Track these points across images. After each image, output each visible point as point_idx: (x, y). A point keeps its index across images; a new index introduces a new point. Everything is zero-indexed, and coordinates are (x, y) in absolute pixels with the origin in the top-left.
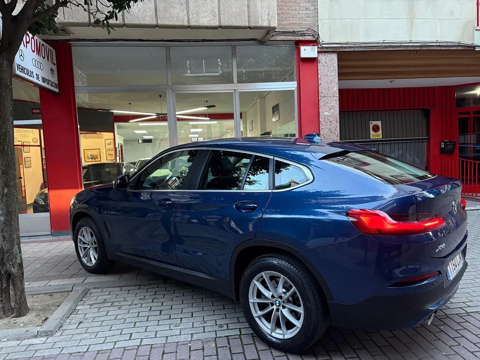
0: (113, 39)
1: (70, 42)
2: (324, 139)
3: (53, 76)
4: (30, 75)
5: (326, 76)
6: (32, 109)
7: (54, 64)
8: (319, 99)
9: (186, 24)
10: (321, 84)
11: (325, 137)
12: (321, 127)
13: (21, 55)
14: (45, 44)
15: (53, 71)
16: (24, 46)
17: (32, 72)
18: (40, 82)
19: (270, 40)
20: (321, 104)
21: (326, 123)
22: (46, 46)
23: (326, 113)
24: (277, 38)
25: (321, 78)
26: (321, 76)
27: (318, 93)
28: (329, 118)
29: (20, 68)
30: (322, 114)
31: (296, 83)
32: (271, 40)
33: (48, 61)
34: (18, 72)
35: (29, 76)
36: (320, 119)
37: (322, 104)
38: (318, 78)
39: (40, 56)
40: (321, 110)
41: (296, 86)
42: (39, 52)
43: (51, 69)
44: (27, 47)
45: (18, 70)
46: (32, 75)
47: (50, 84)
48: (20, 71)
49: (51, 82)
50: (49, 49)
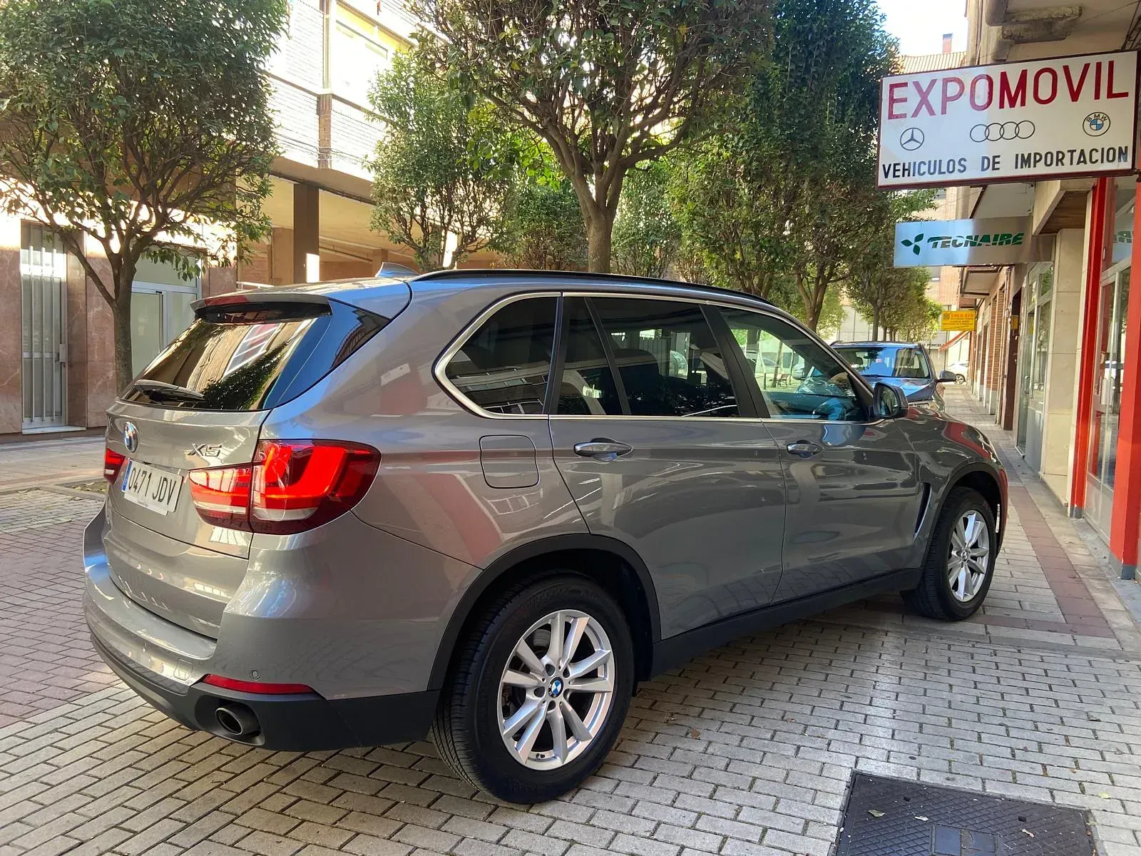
3: (1099, 132)
4: (944, 169)
7: (1110, 95)
13: (912, 139)
14: (1057, 65)
16: (932, 112)
18: (1007, 169)
22: (1066, 69)
29: (895, 170)
33: (1075, 96)
34: (882, 181)
35: (940, 173)
42: (1011, 95)
43: (1088, 118)
44: (944, 112)
45: (886, 175)
46: (957, 167)
47: (1067, 160)
48: (894, 176)
49: (1076, 155)
50: (1087, 66)
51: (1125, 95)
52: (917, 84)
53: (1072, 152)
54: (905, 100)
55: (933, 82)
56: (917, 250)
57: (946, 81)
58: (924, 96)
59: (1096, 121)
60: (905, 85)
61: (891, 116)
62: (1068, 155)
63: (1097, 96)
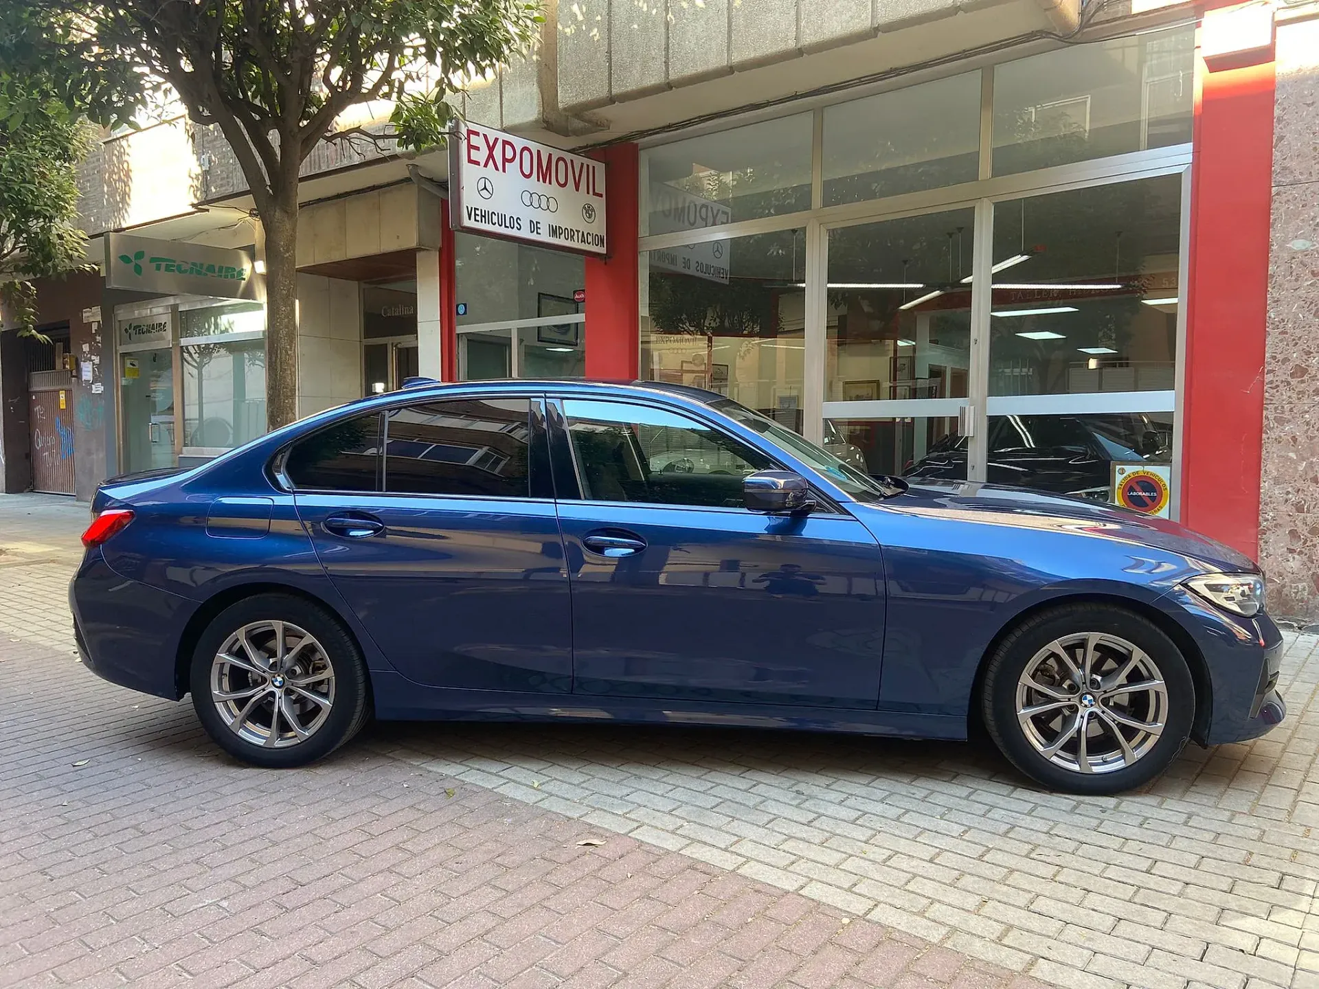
0: (700, 117)
1: (635, 142)
2: (1281, 337)
3: (590, 220)
4: (508, 225)
5: (1309, 105)
6: (574, 292)
7: (595, 194)
8: (1271, 192)
9: (791, 44)
10: (1281, 138)
11: (1286, 333)
12: (1272, 293)
13: (485, 188)
14: (568, 157)
15: (593, 210)
16: (497, 169)
17: (518, 218)
18: (544, 237)
19: (1092, 21)
20: (1279, 210)
21: (1297, 280)
22: (572, 161)
23: (1298, 245)
24: (1117, 12)
25: (1285, 117)
26: (1284, 109)
27: (1270, 173)
28: (1306, 260)
29: (475, 215)
30: (1280, 246)
31: (1189, 146)
32: (1097, 24)
33: (577, 190)
34: (467, 223)
35: (506, 227)
36: (1270, 268)
37: (1282, 210)
38: (1273, 118)
39: (550, 183)
40: (1276, 235)
41: (1189, 158)
42: (544, 175)
43: (584, 207)
44: (504, 171)
45: (470, 219)
46: (516, 225)
47: (575, 237)
48: (475, 220)
49: (580, 234)
50: (582, 164)
51: (601, 196)
52: (485, 136)
53: (578, 231)
54: (477, 148)
55: (496, 140)
56: (138, 269)
57: (505, 143)
58: (491, 149)
59: (589, 210)
60: (477, 134)
61: (470, 161)
62: (576, 233)
63: (588, 193)
